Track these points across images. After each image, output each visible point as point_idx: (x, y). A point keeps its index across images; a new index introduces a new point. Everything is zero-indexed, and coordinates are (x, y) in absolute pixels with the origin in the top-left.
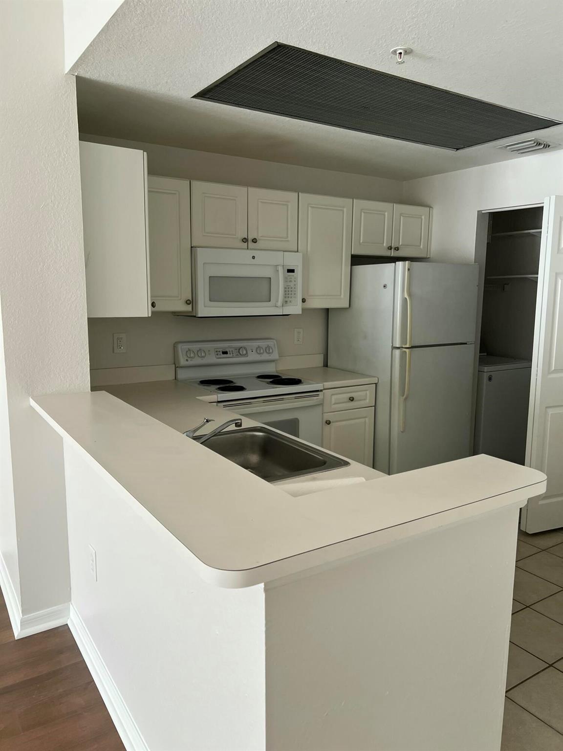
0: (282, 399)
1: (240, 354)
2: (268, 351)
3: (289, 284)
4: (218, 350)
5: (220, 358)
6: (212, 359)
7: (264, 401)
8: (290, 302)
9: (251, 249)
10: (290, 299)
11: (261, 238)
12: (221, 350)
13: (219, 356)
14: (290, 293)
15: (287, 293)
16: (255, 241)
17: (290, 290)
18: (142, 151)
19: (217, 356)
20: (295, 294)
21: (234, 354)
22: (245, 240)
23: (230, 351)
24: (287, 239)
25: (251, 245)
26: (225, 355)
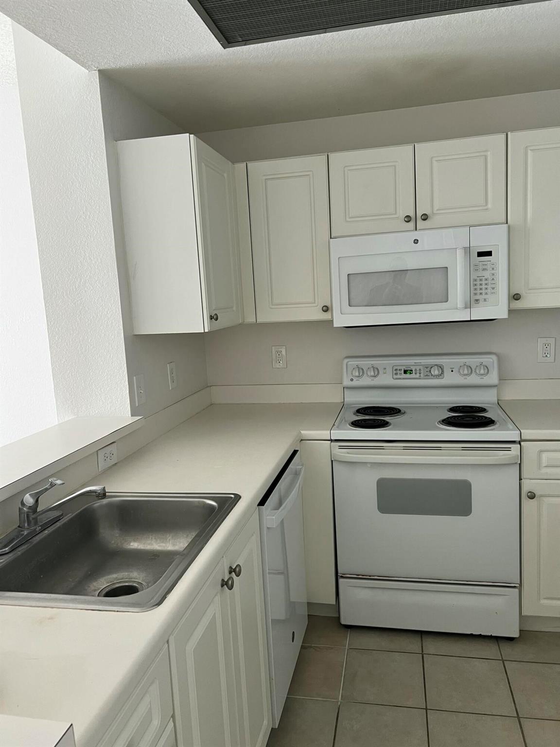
0: (439, 449)
1: (432, 375)
2: (478, 371)
3: (481, 273)
4: (399, 368)
5: (400, 379)
6: (386, 379)
7: (405, 448)
8: (485, 300)
9: (419, 230)
10: (484, 296)
11: (438, 212)
12: (403, 368)
13: (398, 376)
14: (484, 287)
15: (478, 287)
16: (425, 217)
17: (484, 282)
18: (188, 134)
19: (395, 377)
20: (493, 288)
21: (422, 375)
22: (408, 219)
23: (416, 370)
24: (486, 208)
25: (421, 224)
26: (408, 375)
